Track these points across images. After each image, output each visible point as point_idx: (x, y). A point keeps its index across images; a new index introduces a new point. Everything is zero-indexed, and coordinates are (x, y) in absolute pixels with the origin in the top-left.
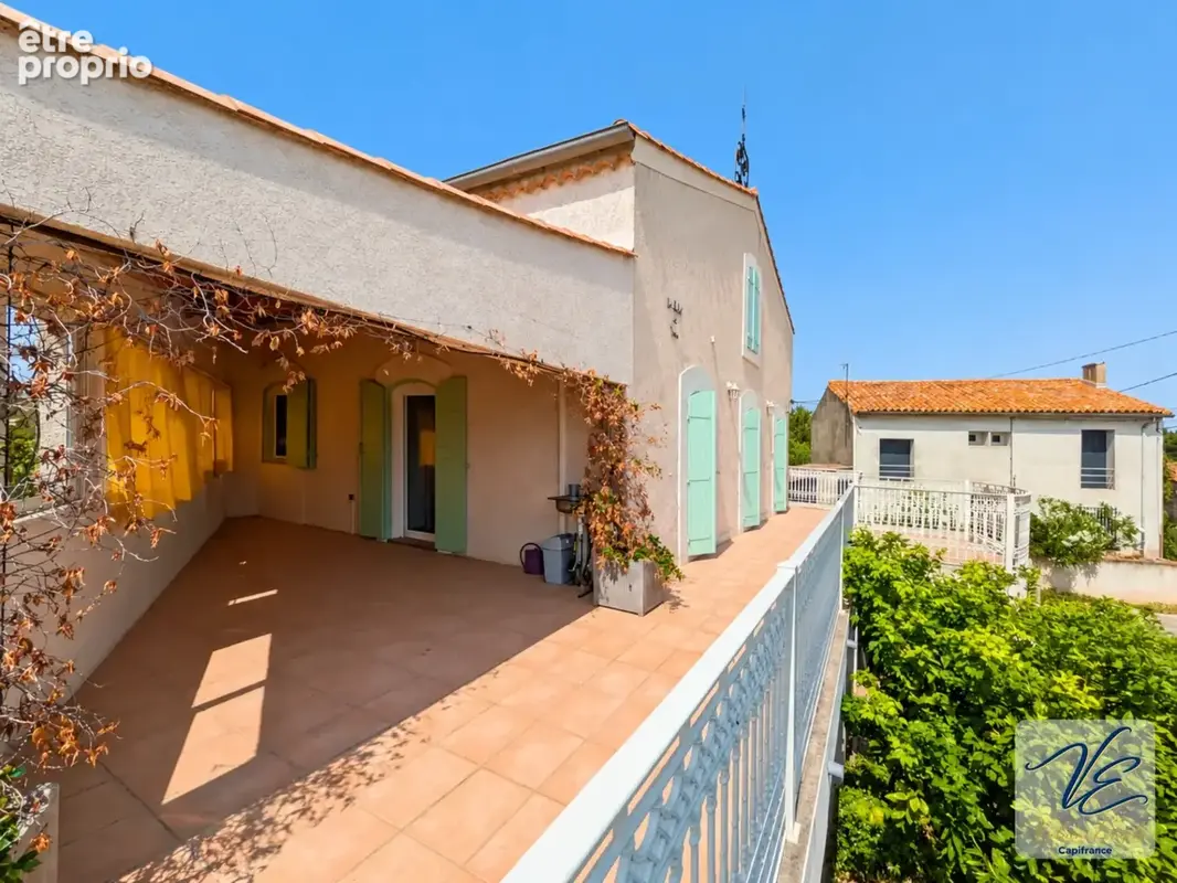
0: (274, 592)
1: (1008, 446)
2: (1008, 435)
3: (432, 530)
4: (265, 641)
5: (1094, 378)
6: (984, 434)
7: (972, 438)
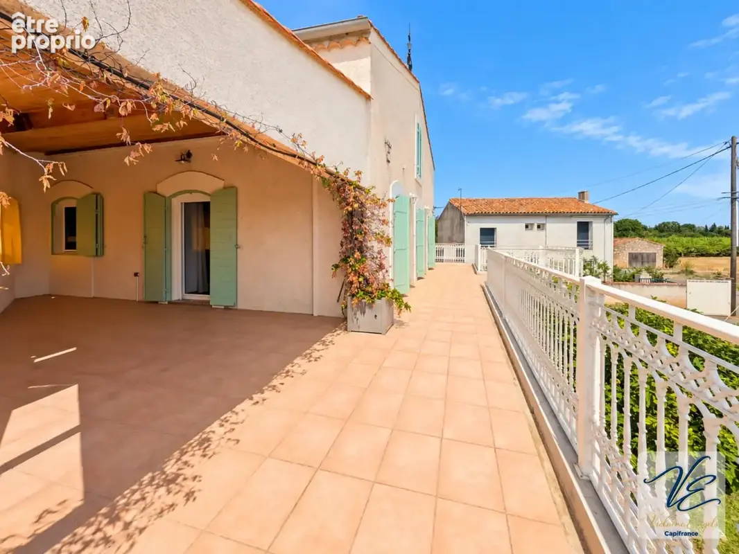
0: (74, 349)
1: (544, 231)
2: (544, 224)
3: (208, 293)
4: (73, 390)
5: (583, 198)
6: (532, 225)
7: (527, 227)
